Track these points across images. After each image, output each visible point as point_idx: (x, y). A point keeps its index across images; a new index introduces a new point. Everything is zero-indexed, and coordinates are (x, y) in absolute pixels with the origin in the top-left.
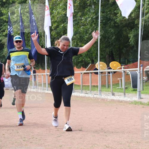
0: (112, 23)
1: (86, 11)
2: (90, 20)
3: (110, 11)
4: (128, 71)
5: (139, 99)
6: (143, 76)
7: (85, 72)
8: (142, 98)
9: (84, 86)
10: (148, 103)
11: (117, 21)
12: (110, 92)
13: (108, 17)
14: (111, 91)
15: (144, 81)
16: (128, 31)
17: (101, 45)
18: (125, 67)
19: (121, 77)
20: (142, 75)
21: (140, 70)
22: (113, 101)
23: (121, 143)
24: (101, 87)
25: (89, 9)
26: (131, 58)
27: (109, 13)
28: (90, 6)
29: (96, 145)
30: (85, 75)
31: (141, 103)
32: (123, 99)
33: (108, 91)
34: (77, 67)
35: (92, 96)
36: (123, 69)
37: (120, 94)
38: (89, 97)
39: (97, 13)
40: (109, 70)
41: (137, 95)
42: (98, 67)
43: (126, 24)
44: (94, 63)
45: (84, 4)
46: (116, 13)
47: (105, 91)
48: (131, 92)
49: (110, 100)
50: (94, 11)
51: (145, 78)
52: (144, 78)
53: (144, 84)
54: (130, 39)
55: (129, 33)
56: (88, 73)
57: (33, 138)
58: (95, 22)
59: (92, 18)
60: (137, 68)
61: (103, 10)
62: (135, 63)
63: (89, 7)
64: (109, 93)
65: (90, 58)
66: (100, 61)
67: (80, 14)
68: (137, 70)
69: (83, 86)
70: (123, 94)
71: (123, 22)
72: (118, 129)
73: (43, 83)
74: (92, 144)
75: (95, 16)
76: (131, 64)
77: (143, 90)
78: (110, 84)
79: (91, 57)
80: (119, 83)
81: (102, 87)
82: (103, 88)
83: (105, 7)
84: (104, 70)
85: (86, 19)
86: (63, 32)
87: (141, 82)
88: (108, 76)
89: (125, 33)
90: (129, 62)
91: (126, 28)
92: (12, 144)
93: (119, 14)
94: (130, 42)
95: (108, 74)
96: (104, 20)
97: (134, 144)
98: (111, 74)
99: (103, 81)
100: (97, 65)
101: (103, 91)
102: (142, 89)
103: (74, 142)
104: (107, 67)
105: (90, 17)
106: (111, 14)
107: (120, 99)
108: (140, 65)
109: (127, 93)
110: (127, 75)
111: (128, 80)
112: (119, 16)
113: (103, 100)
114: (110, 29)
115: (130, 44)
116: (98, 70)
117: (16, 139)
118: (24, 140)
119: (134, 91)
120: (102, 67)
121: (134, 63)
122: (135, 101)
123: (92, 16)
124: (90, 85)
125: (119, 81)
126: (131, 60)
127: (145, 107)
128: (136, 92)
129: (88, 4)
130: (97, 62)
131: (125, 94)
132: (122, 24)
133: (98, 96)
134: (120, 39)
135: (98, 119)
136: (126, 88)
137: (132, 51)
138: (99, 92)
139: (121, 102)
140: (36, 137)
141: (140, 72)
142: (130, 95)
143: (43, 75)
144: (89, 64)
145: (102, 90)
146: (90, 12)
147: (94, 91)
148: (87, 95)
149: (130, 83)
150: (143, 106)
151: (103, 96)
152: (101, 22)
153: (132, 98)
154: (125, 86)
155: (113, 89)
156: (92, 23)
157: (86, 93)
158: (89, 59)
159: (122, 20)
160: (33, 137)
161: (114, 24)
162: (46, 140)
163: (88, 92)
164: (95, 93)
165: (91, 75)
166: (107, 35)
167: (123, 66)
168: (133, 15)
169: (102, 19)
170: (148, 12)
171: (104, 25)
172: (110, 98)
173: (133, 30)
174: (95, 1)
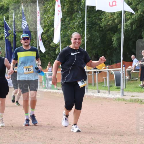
0: (97, 27)
1: (73, 16)
2: (77, 25)
3: (95, 16)
4: (112, 71)
5: (122, 96)
6: (125, 76)
8: (125, 95)
10: (130, 100)
11: (102, 26)
12: (96, 89)
13: (93, 22)
14: (97, 89)
15: (127, 80)
16: (112, 35)
17: (88, 47)
18: (110, 67)
19: (106, 76)
20: (124, 74)
21: (123, 70)
22: (98, 98)
23: (106, 136)
25: (77, 15)
26: (114, 59)
27: (94, 18)
28: (77, 11)
29: (83, 138)
31: (124, 100)
32: (108, 96)
33: (94, 89)
36: (107, 69)
37: (105, 91)
39: (83, 18)
40: (95, 70)
41: (120, 92)
43: (110, 28)
45: (72, 10)
46: (100, 19)
47: (92, 89)
48: (115, 90)
49: (96, 97)
50: (80, 16)
51: (128, 77)
52: (126, 77)
53: (126, 83)
54: (113, 41)
55: (112, 37)
58: (82, 26)
60: (120, 68)
61: (89, 15)
62: (119, 63)
63: (76, 13)
64: (95, 91)
67: (68, 19)
68: (120, 70)
70: (107, 91)
71: (107, 26)
72: (103, 123)
74: (79, 137)
75: (81, 21)
76: (115, 65)
77: (126, 88)
78: (96, 83)
80: (104, 82)
81: (89, 85)
83: (91, 12)
84: (90, 70)
85: (74, 24)
87: (124, 81)
88: (94, 75)
89: (108, 36)
90: (113, 63)
91: (110, 32)
92: (7, 137)
93: (103, 20)
94: (113, 45)
95: (94, 74)
96: (90, 24)
97: (117, 137)
98: (97, 73)
99: (89, 80)
101: (89, 89)
102: (124, 87)
103: (63, 135)
105: (77, 22)
106: (96, 19)
107: (105, 96)
108: (123, 65)
109: (112, 90)
110: (111, 74)
111: (112, 79)
112: (103, 21)
113: (89, 97)
114: (95, 33)
115: (114, 46)
117: (11, 133)
118: (18, 133)
119: (117, 88)
121: (117, 64)
122: (118, 98)
123: (79, 21)
125: (104, 80)
126: (114, 61)
127: (128, 104)
128: (119, 90)
129: (75, 10)
131: (109, 92)
132: (106, 28)
134: (105, 42)
136: (110, 86)
137: (115, 53)
139: (106, 99)
141: (123, 72)
142: (114, 92)
146: (77, 17)
149: (114, 82)
150: (126, 102)
151: (90, 94)
152: (87, 27)
153: (116, 95)
154: (109, 85)
155: (99, 87)
156: (79, 27)
159: (106, 25)
161: (99, 28)
162: (38, 133)
166: (92, 38)
167: (107, 67)
168: (116, 21)
169: (88, 23)
170: (129, 18)
171: (90, 29)
172: (96, 96)
173: (116, 34)
174: (81, 8)
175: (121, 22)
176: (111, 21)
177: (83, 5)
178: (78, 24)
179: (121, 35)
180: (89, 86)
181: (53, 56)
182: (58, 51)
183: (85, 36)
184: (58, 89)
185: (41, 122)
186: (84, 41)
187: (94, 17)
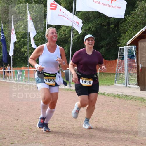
5: (69, 87)
8: (72, 87)
31: (71, 90)
32: (60, 87)
36: (60, 69)
58: (43, 39)
59: (41, 36)
87: (71, 77)
91: (63, 43)
110: (63, 72)
111: (63, 75)
122: (67, 88)
123: (41, 35)
127: (73, 92)
132: (60, 40)
156: (41, 39)
167: (60, 67)
168: (67, 36)
170: (76, 34)
173: (67, 45)
175: (71, 37)
176: (64, 36)
179: (70, 46)
181: (23, 59)
184: (26, 82)
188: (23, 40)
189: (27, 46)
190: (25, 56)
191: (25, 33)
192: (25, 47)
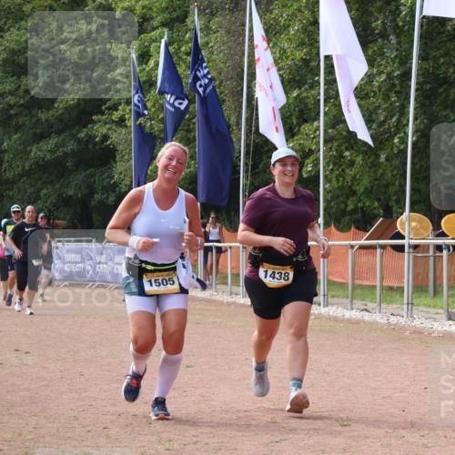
1: (371, 52)
2: (382, 82)
3: (446, 54)
7: (363, 242)
9: (359, 285)
12: (442, 308)
13: (439, 74)
14: (445, 306)
17: (416, 161)
22: (448, 336)
24: (413, 293)
25: (381, 48)
27: (442, 60)
28: (384, 36)
30: (363, 251)
33: (434, 307)
34: (337, 229)
35: (384, 321)
38: (373, 323)
39: (405, 60)
40: (440, 241)
42: (404, 229)
44: (392, 217)
45: (365, 30)
47: (425, 305)
49: (439, 332)
50: (395, 53)
56: (373, 247)
57: (196, 443)
58: (398, 88)
59: (389, 76)
61: (424, 51)
63: (380, 41)
64: (437, 313)
65: (379, 200)
66: (412, 210)
69: (355, 287)
73: (232, 274)
75: (399, 69)
78: (441, 285)
79: (382, 197)
81: (417, 291)
82: (420, 297)
83: (432, 41)
84: (424, 239)
86: (297, 118)
88: (435, 257)
95: (435, 253)
98: (445, 252)
99: (419, 274)
100: (402, 224)
101: (418, 305)
104: (434, 230)
105: (382, 72)
106: (448, 64)
113: (418, 332)
114: (445, 113)
116: (402, 237)
117: (143, 444)
120: (415, 229)
123: (389, 69)
124: (378, 284)
129: (377, 31)
130: (402, 214)
133: (402, 321)
135: (401, 392)
138: (405, 306)
140: (207, 440)
143: (231, 248)
144: (375, 217)
145: (415, 302)
146: (382, 55)
147: (390, 303)
148: (367, 317)
151: (419, 322)
152: (417, 90)
155: (451, 299)
156: (387, 90)
157: (366, 310)
158: (376, 204)
160: (195, 439)
162: (236, 449)
163: (371, 306)
164: (392, 311)
165: (382, 255)
169: (421, 79)
171: (427, 97)
172: (440, 329)
174: (401, 24)
177: (406, 15)
178: (385, 80)
180: (416, 295)
182: (310, 169)
183: (408, 121)
185: (246, 411)
186: (404, 141)
187: (442, 56)
188: (298, 95)
189: (316, 124)
190: (305, 176)
191: (306, 62)
192: (306, 128)
